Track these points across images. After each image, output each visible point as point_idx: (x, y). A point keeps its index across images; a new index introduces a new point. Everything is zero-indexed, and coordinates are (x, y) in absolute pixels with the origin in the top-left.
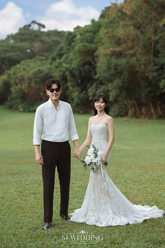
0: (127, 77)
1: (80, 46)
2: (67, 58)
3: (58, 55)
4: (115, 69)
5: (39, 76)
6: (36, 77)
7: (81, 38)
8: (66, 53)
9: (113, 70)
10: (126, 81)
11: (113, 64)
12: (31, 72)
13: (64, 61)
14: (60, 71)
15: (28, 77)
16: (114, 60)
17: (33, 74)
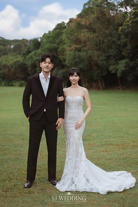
0: (86, 63)
1: (48, 45)
2: (36, 53)
3: (27, 52)
4: (79, 59)
5: (17, 64)
6: (15, 65)
7: (47, 41)
8: (32, 50)
9: (77, 59)
10: (86, 66)
11: (77, 55)
12: (12, 62)
13: (34, 54)
14: (31, 61)
15: (11, 65)
16: (77, 53)
17: (13, 63)
